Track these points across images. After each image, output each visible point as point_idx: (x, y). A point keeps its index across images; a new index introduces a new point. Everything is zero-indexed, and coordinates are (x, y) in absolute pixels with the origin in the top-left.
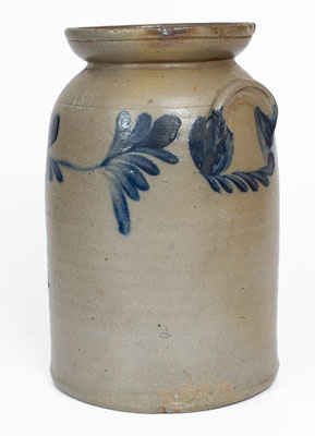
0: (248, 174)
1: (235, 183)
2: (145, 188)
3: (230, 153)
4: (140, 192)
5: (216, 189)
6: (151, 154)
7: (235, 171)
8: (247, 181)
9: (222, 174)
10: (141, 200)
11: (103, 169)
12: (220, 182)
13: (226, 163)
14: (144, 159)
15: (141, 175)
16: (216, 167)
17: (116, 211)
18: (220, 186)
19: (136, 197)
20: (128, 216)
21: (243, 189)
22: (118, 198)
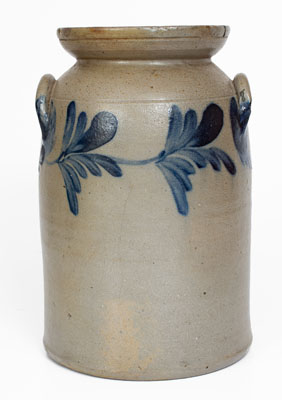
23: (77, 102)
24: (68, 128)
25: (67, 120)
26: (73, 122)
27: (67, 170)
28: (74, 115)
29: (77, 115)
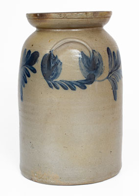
0: (69, 82)
1: (61, 85)
3: (59, 71)
4: (25, 84)
5: (51, 87)
7: (62, 79)
8: (68, 85)
9: (54, 80)
12: (53, 84)
13: (56, 75)
14: (27, 70)
15: (25, 76)
16: (51, 77)
18: (53, 85)
21: (65, 88)
23: (109, 47)
24: (110, 60)
25: (109, 57)
26: (112, 57)
27: (113, 81)
28: (111, 53)
29: (112, 53)
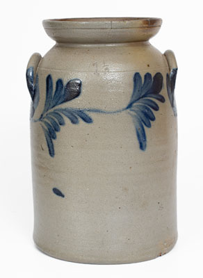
2: (153, 119)
4: (151, 122)
6: (155, 98)
10: (152, 127)
11: (128, 110)
14: (152, 101)
15: (151, 111)
17: (138, 136)
19: (149, 126)
20: (145, 138)
22: (140, 127)
